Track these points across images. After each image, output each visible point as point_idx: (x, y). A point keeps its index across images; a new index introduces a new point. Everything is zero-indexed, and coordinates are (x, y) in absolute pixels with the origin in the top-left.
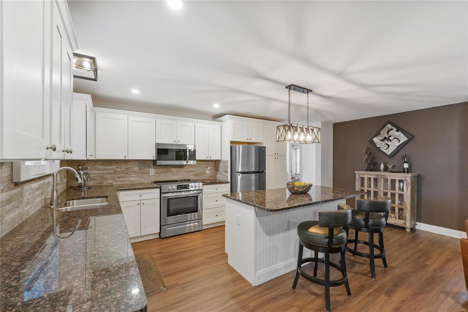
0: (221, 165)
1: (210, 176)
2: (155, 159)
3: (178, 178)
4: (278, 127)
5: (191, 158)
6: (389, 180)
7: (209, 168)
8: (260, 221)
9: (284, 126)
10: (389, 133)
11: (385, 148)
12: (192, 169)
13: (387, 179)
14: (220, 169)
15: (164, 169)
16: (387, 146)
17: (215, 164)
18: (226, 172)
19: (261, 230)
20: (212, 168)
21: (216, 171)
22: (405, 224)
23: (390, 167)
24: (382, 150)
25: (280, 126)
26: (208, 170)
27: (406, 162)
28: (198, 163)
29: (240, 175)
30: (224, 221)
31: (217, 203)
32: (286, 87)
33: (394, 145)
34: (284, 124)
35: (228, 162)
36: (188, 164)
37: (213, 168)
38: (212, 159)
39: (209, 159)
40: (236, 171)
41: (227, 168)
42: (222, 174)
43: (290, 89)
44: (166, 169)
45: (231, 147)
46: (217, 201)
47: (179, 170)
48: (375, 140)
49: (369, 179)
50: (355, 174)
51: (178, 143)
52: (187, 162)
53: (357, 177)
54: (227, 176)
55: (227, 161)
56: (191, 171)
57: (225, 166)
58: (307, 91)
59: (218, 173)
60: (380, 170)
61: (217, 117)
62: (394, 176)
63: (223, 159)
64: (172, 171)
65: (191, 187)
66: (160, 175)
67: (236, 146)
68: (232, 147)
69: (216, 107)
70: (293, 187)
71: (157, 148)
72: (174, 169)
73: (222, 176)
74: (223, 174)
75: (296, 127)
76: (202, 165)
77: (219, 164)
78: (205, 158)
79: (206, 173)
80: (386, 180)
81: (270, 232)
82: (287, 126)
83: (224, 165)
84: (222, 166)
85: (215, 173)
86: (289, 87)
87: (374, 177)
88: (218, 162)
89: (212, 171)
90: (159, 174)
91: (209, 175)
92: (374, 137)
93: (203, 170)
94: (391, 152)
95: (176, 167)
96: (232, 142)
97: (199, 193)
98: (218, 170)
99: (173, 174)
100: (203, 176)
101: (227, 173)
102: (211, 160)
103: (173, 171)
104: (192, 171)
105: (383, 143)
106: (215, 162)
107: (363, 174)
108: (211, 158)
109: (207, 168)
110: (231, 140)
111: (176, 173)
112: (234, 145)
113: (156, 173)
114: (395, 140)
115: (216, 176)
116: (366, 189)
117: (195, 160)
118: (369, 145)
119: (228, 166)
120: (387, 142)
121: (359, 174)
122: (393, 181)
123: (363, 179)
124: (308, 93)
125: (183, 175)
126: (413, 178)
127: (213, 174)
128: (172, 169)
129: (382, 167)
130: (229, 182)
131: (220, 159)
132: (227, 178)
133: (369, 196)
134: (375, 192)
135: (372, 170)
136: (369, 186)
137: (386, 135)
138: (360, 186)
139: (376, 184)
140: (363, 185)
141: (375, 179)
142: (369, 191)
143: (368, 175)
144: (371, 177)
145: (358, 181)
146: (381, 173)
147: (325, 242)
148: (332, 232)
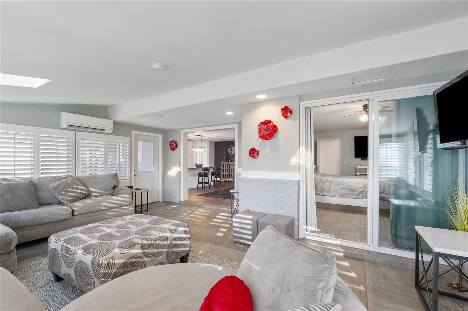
23: (232, 160)
24: (230, 154)
25: (193, 147)
33: (233, 152)
48: (228, 150)
49: (225, 165)
50: (221, 163)
60: (229, 162)
70: (196, 165)
75: (198, 147)
80: (230, 165)
81: (191, 176)
82: (195, 147)
86: (196, 135)
94: (233, 155)
105: (230, 152)
118: (227, 152)
121: (223, 163)
122: (232, 165)
123: (224, 165)
124: (202, 136)
129: (230, 160)
133: (225, 172)
134: (227, 170)
135: (227, 162)
136: (225, 168)
137: (231, 149)
138: (223, 168)
139: (227, 167)
140: (224, 168)
141: (227, 165)
142: (225, 170)
143: (225, 163)
144: (226, 164)
145: (222, 166)
146: (229, 163)
147: (204, 175)
148: (205, 172)
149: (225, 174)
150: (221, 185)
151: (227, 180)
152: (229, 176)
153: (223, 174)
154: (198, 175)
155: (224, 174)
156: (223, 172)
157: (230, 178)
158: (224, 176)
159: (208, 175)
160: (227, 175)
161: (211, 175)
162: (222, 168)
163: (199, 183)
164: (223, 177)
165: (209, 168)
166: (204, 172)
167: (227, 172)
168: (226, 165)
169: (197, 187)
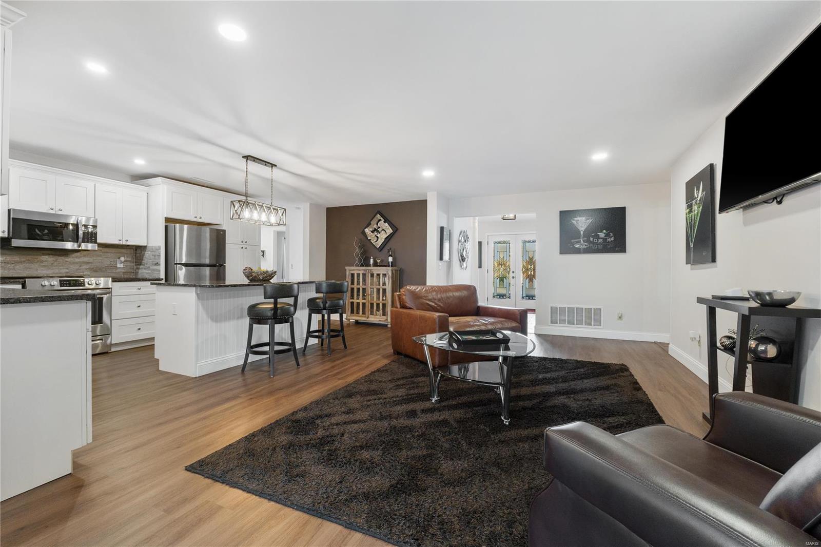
0: (147, 254)
1: (125, 272)
2: (7, 236)
3: (57, 273)
4: (232, 202)
5: (88, 239)
6: (375, 275)
7: (122, 259)
8: (203, 305)
9: (239, 201)
10: (378, 224)
11: (375, 241)
12: (86, 259)
13: (374, 274)
14: (145, 260)
15: (24, 256)
16: (376, 238)
17: (135, 253)
18: (157, 264)
19: (205, 316)
20: (128, 259)
21: (138, 265)
22: (387, 320)
23: (379, 261)
24: (373, 242)
25: (234, 201)
26: (121, 263)
27: (391, 256)
28: (101, 251)
29: (182, 268)
30: (153, 339)
31: (140, 310)
32: (243, 157)
33: (383, 237)
34: (239, 200)
35: (160, 249)
36: (80, 248)
37: (130, 259)
38: (128, 243)
39: (124, 243)
40: (176, 262)
41: (159, 258)
42: (149, 267)
43: (247, 160)
44: (28, 257)
45: (166, 227)
46: (139, 306)
47: (58, 260)
48: (367, 230)
49: (358, 275)
50: (346, 270)
51: (60, 213)
52: (79, 246)
53: (347, 273)
54: (159, 271)
55: (160, 247)
56: (83, 262)
57: (155, 256)
58: (271, 165)
59: (141, 267)
60: (369, 265)
61: (140, 178)
62: (379, 270)
63: (150, 244)
64: (42, 262)
65: (89, 284)
66: (14, 267)
67: (175, 226)
68: (169, 228)
69: (140, 164)
70: (251, 273)
71: (12, 217)
72: (47, 257)
73: (150, 272)
74: (151, 268)
75: (254, 204)
76: (109, 254)
77: (143, 253)
78: (115, 241)
79: (116, 267)
80: (372, 275)
81: (216, 318)
82: (243, 202)
83: (153, 253)
84: (149, 256)
85: (135, 267)
86: (247, 157)
87: (363, 272)
88: (141, 250)
89: (129, 264)
90: (13, 265)
91: (123, 271)
92: (365, 228)
93: (111, 261)
94: (380, 245)
95: (52, 254)
96: (168, 220)
97: (105, 294)
98: (141, 262)
99: (44, 266)
100: (111, 272)
101: (159, 265)
102: (128, 245)
103: (45, 261)
104: (87, 263)
105: (373, 235)
106: (136, 250)
107: (353, 270)
108: (127, 241)
109: (119, 258)
110: (166, 216)
111: (52, 264)
112: (171, 225)
113: (5, 263)
114: (383, 231)
115: (138, 272)
116: (355, 286)
117: (96, 242)
118: (362, 237)
119: (160, 255)
120: (376, 234)
121: (350, 270)
122: (378, 275)
123: (353, 275)
124: (272, 167)
125: (67, 269)
126: (394, 271)
127: (130, 269)
128: (43, 256)
129: (372, 261)
130: (162, 279)
131: (146, 245)
132: (159, 273)
133: (358, 295)
134: (364, 290)
135: (362, 265)
136: (358, 283)
137: (375, 226)
138: (350, 283)
139: (364, 280)
140: (353, 283)
141: (364, 275)
142: (358, 289)
143: (358, 270)
144: (361, 273)
145: (349, 279)
146: (369, 268)
147: (270, 314)
148: (276, 303)
149: (358, 304)
150: (345, 347)
151: (362, 319)
152: (368, 306)
153: (352, 303)
154: (249, 314)
155: (355, 301)
156: (352, 297)
157: (372, 314)
158: (354, 309)
159: (291, 315)
160: (364, 304)
161: (307, 311)
162: (347, 284)
163: (252, 349)
164: (352, 312)
165: (296, 286)
166: (272, 300)
167: (364, 295)
168: (361, 276)
169: (242, 362)
